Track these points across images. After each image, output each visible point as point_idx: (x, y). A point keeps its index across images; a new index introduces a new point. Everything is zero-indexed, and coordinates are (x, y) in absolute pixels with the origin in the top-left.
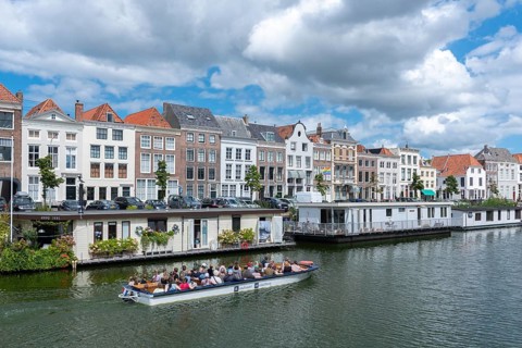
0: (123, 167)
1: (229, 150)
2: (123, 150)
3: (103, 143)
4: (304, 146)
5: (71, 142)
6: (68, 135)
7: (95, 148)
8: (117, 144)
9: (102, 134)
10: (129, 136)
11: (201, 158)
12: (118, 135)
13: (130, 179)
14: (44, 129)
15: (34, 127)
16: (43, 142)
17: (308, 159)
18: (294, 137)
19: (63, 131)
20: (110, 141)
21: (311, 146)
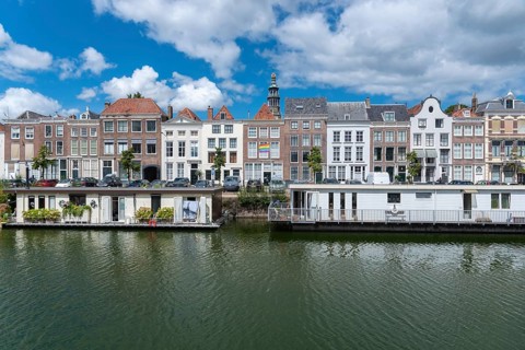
0: (233, 154)
1: (337, 134)
2: (233, 140)
3: (217, 136)
4: (439, 123)
5: (194, 138)
6: (192, 132)
7: (211, 140)
8: (228, 136)
9: (216, 130)
10: (238, 129)
11: (306, 143)
12: (229, 129)
13: (239, 163)
14: (175, 130)
15: (169, 129)
16: (176, 139)
17: (444, 137)
18: (424, 113)
19: (188, 130)
20: (222, 135)
21: (448, 121)
